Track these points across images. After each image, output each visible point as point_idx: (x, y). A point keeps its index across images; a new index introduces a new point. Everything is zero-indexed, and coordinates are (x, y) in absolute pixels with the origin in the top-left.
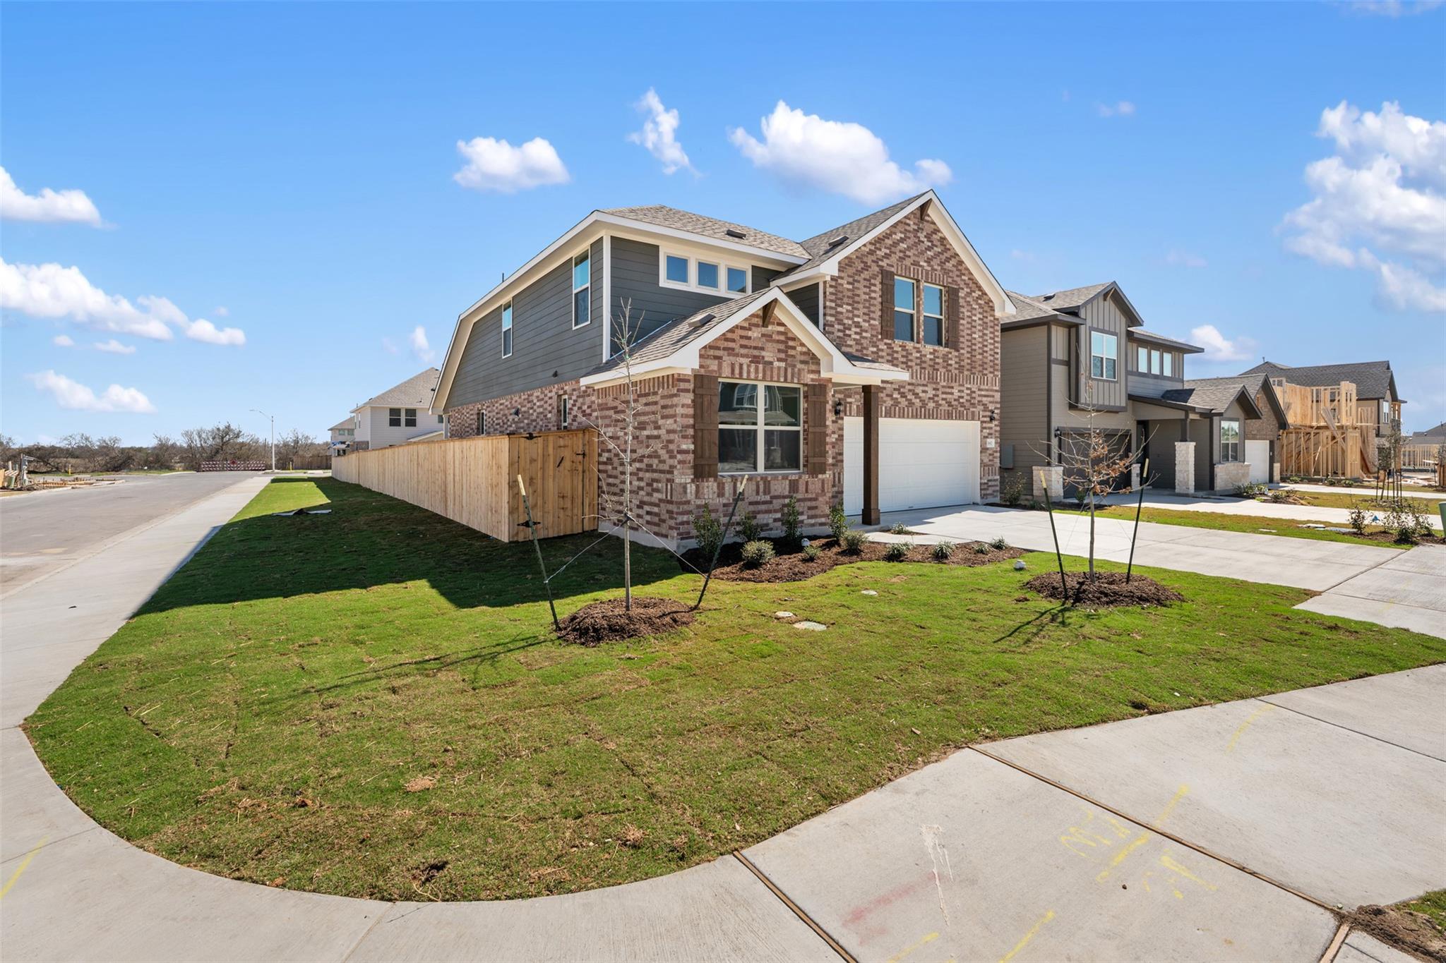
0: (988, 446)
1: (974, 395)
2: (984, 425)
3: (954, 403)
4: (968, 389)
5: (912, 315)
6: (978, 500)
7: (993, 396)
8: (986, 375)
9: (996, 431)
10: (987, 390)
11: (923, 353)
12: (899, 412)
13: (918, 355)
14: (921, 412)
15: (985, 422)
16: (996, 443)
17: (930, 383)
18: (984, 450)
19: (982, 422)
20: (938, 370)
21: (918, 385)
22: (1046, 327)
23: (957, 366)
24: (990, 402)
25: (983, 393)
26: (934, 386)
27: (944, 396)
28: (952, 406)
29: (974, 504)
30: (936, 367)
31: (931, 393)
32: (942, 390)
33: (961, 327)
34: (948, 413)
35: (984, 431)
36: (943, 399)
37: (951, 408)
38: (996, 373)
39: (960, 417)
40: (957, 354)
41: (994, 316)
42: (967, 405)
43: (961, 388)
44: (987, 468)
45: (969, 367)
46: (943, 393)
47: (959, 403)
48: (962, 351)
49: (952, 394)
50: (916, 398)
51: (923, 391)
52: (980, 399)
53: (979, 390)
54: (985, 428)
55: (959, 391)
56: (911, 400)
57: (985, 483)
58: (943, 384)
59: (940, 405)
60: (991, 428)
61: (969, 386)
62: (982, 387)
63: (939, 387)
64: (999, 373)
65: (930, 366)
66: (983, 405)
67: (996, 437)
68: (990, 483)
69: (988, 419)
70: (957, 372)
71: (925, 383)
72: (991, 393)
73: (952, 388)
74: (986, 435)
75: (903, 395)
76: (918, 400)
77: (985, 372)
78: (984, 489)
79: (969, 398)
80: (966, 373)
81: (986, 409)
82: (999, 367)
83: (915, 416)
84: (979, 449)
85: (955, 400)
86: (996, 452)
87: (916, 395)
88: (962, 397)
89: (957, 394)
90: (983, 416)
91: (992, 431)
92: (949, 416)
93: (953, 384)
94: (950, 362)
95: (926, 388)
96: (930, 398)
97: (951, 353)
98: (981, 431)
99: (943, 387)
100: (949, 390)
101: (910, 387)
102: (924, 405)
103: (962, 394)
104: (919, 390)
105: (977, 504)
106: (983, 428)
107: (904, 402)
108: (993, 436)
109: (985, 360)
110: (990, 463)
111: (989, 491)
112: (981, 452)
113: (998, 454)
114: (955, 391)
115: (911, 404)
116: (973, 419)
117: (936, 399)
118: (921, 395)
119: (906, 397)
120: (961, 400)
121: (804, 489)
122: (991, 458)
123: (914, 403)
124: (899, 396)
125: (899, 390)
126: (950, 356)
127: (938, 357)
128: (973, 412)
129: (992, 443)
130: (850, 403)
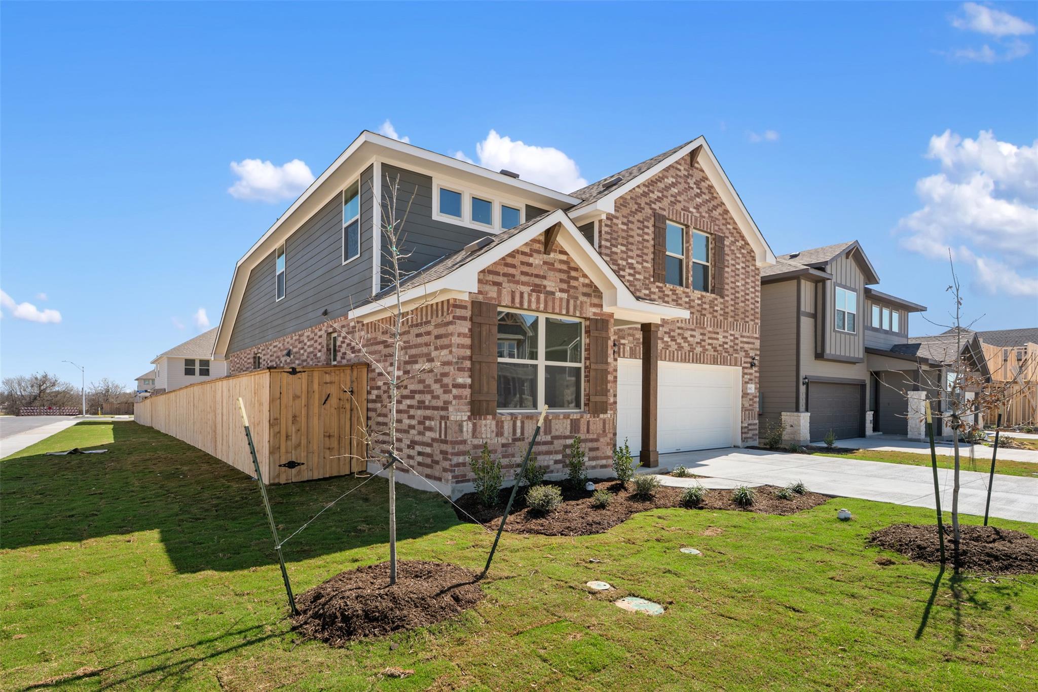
0: (749, 391)
1: (737, 341)
2: (746, 371)
3: (719, 348)
4: (731, 335)
5: (681, 261)
6: (739, 443)
7: (753, 343)
8: (748, 322)
9: (756, 377)
10: (748, 337)
11: (692, 298)
12: (670, 355)
13: (687, 300)
14: (689, 356)
15: (746, 368)
16: (755, 389)
17: (698, 328)
18: (745, 395)
19: (743, 368)
20: (705, 315)
21: (687, 329)
22: (795, 281)
23: (722, 312)
24: (751, 349)
25: (745, 340)
26: (702, 331)
27: (710, 341)
28: (717, 351)
29: (734, 447)
30: (704, 312)
31: (698, 338)
32: (708, 335)
33: (726, 275)
34: (714, 358)
35: (746, 376)
36: (709, 344)
37: (716, 353)
38: (756, 321)
39: (724, 362)
40: (722, 300)
41: (754, 265)
42: (731, 350)
43: (726, 334)
44: (747, 412)
45: (732, 314)
46: (709, 338)
47: (724, 348)
48: (726, 298)
49: (717, 339)
50: (685, 342)
51: (692, 336)
52: (742, 345)
53: (741, 336)
54: (746, 374)
55: (724, 337)
56: (680, 344)
57: (745, 427)
58: (711, 329)
59: (707, 350)
60: (751, 374)
61: (732, 333)
62: (744, 334)
63: (706, 332)
64: (758, 321)
65: (698, 311)
66: (745, 351)
67: (756, 383)
68: (750, 427)
69: (749, 365)
70: (722, 318)
71: (693, 327)
72: (752, 340)
73: (718, 333)
74: (747, 380)
75: (673, 339)
76: (687, 344)
77: (747, 319)
78: (745, 433)
79: (732, 344)
80: (730, 319)
81: (747, 355)
82: (759, 316)
83: (684, 360)
84: (741, 394)
85: (720, 345)
86: (756, 397)
87: (685, 339)
88: (726, 343)
89: (721, 340)
90: (745, 363)
91: (752, 377)
92: (715, 362)
93: (718, 330)
94: (716, 308)
95: (694, 333)
96: (697, 343)
97: (716, 299)
98: (743, 377)
99: (710, 332)
100: (715, 336)
101: (680, 331)
102: (692, 350)
103: (727, 340)
104: (687, 334)
105: (738, 447)
106: (744, 374)
107: (674, 346)
108: (753, 382)
109: (747, 308)
110: (751, 408)
111: (749, 435)
112: (742, 397)
113: (757, 399)
114: (720, 337)
115: (680, 348)
116: (736, 365)
117: (703, 343)
118: (690, 339)
119: (675, 340)
120: (726, 346)
121: (585, 430)
122: (751, 402)
123: (683, 347)
124: (669, 340)
125: (669, 333)
126: (716, 302)
127: (705, 303)
128: (736, 358)
129: (752, 388)
130: (624, 344)
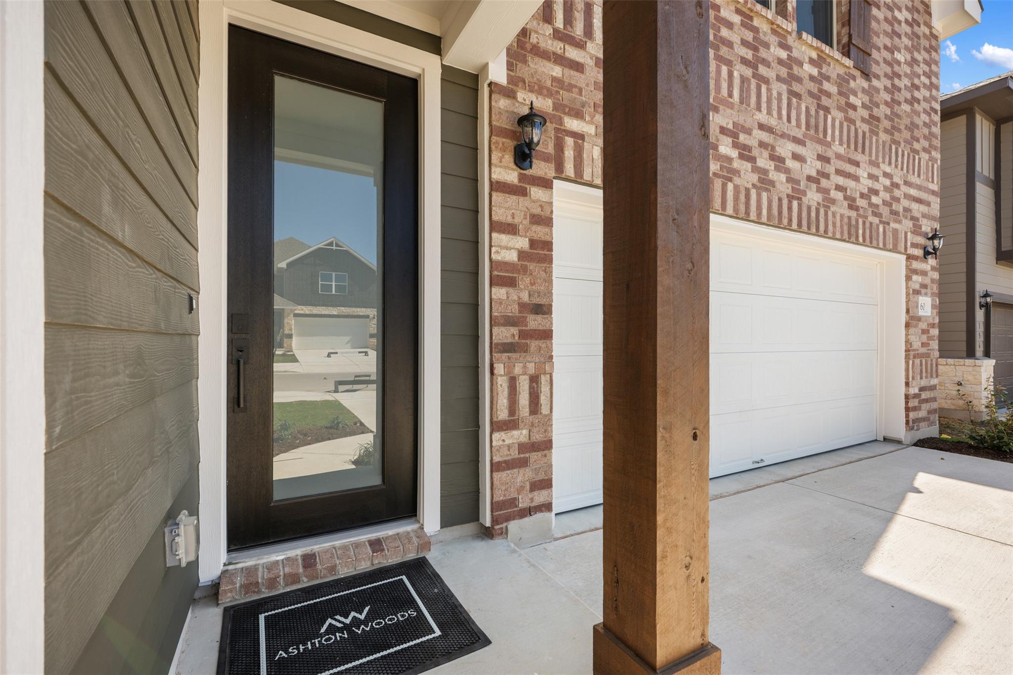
0: (921, 313)
1: (897, 193)
2: (916, 265)
3: (861, 203)
4: (886, 175)
6: (900, 431)
7: (928, 204)
8: (917, 152)
9: (933, 281)
10: (919, 188)
11: (795, 54)
12: (736, 199)
13: (783, 55)
14: (790, 209)
15: (916, 258)
16: (933, 307)
17: (812, 139)
18: (912, 321)
19: (910, 257)
20: (827, 110)
21: (783, 136)
23: (865, 114)
24: (924, 216)
25: (913, 192)
26: (820, 149)
27: (841, 181)
28: (857, 209)
29: (886, 439)
30: (825, 101)
31: (812, 167)
32: (837, 164)
33: (874, 24)
34: (850, 225)
35: (915, 277)
36: (839, 188)
37: (853, 214)
38: (934, 153)
39: (870, 241)
40: (865, 84)
41: (930, 27)
42: (885, 211)
43: (875, 171)
44: (917, 361)
45: (886, 123)
46: (838, 172)
47: (871, 205)
48: (875, 82)
49: (856, 179)
50: (777, 169)
51: (796, 157)
52: (905, 203)
53: (906, 183)
54: (915, 272)
55: (871, 176)
56: (765, 172)
57: (916, 396)
58: (841, 150)
59: (833, 201)
60: (924, 273)
61: (888, 170)
62: (914, 179)
63: (830, 154)
64: (937, 155)
65: (810, 94)
66: (913, 218)
67: (933, 294)
68: (924, 395)
69: (919, 252)
70: (865, 127)
71: (799, 134)
72: (924, 196)
73: (857, 164)
74: (917, 287)
75: (746, 154)
76: (783, 177)
77: (916, 146)
78: (915, 409)
79: (887, 196)
80: (883, 137)
81: (917, 229)
82: (937, 143)
83: (777, 221)
84: (903, 318)
85: (862, 196)
86: (933, 326)
87: (779, 160)
88: (876, 193)
89: (866, 183)
90: (914, 245)
91: (927, 281)
92: (850, 235)
93: (858, 157)
94: (852, 99)
95: (799, 150)
96: (809, 178)
97: (854, 79)
98: (908, 278)
99: (839, 156)
100: (850, 169)
101: (765, 136)
102: (797, 195)
103: (877, 186)
104: (785, 149)
105: (899, 442)
106: (911, 272)
107: (748, 177)
108: (929, 291)
109: (917, 120)
110: (923, 350)
111: (922, 414)
112: (907, 325)
113: (935, 332)
114: (862, 173)
115: (765, 183)
116: (895, 250)
117: (824, 183)
118: (790, 163)
119: (752, 160)
120: (875, 200)
122: (924, 338)
123: (772, 183)
124: (734, 154)
125: (735, 136)
126: (852, 84)
127: (828, 79)
128: (895, 231)
129: (926, 306)
130: (579, 137)
